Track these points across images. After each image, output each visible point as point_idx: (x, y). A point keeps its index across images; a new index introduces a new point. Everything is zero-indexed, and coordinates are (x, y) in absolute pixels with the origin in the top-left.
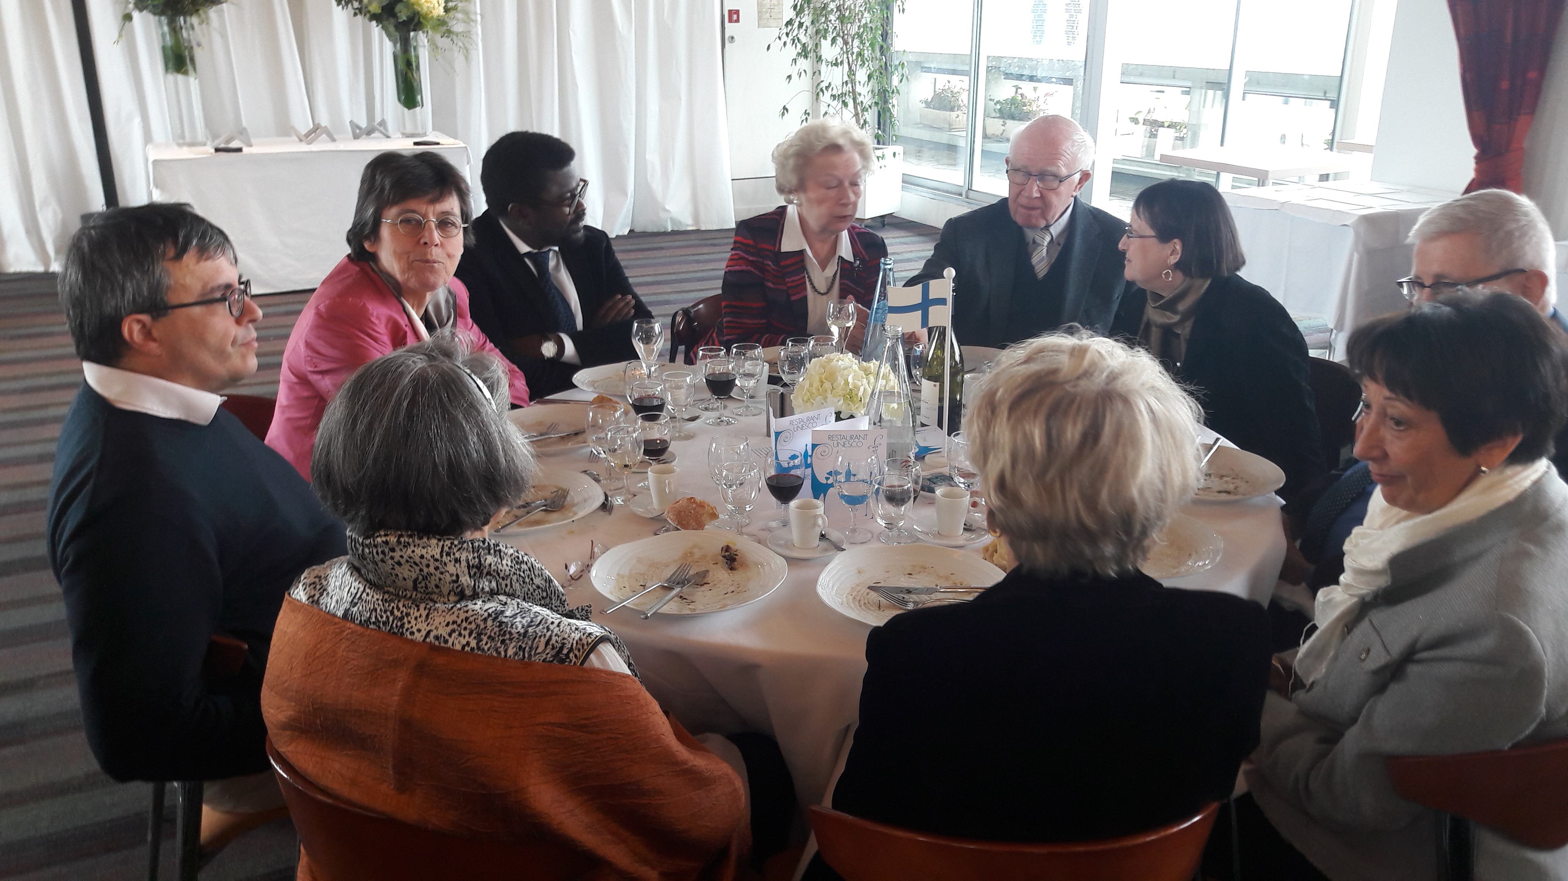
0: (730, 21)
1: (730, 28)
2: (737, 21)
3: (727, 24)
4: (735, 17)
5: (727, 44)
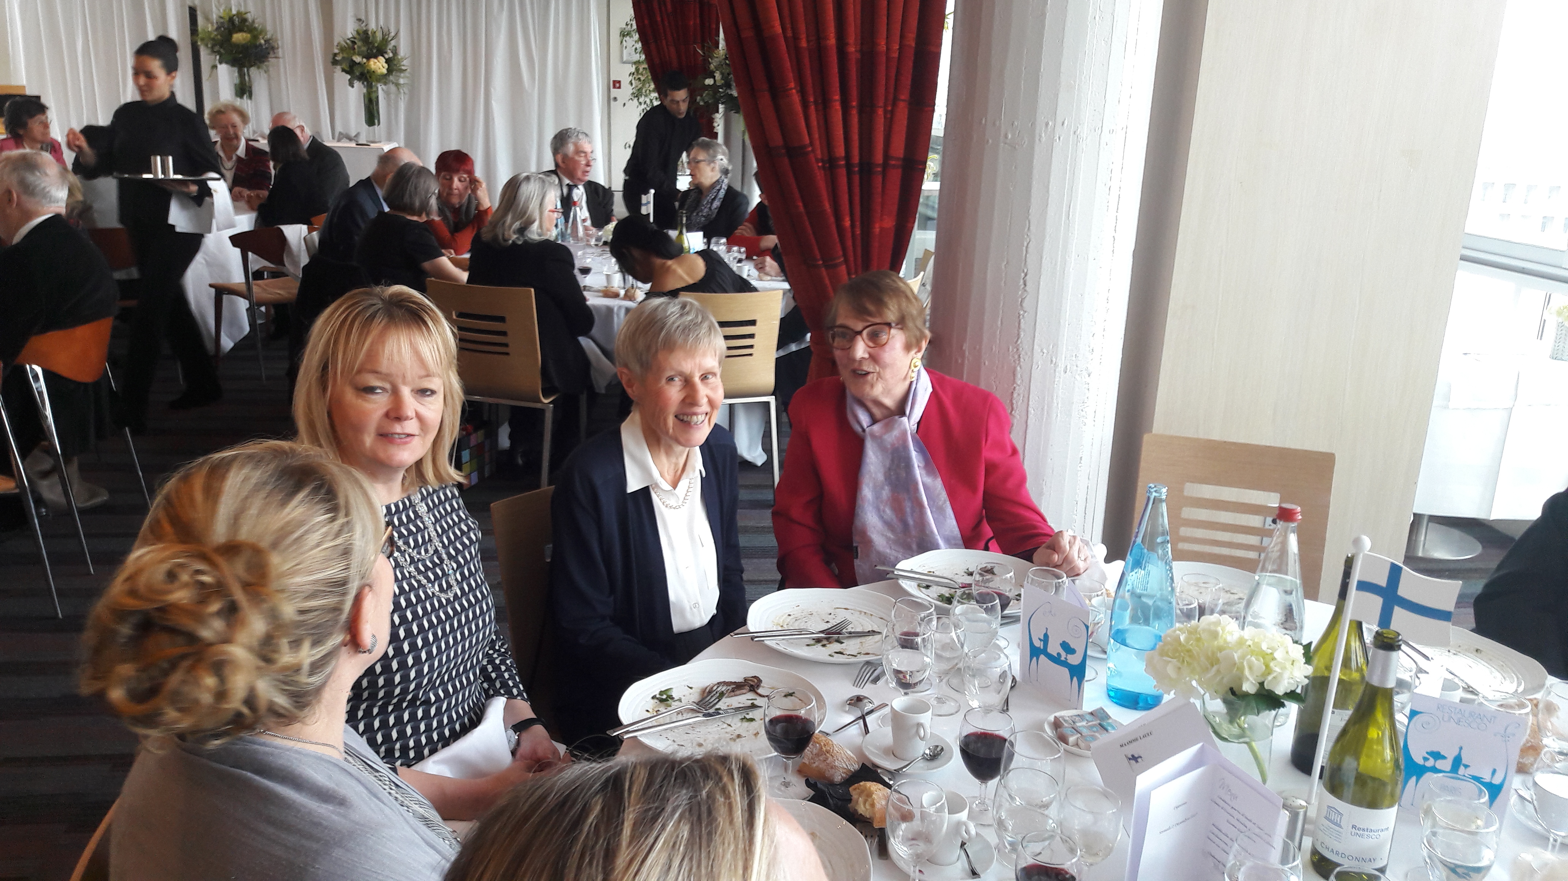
0: (614, 87)
1: (614, 92)
2: (619, 87)
3: (612, 89)
5: (612, 103)
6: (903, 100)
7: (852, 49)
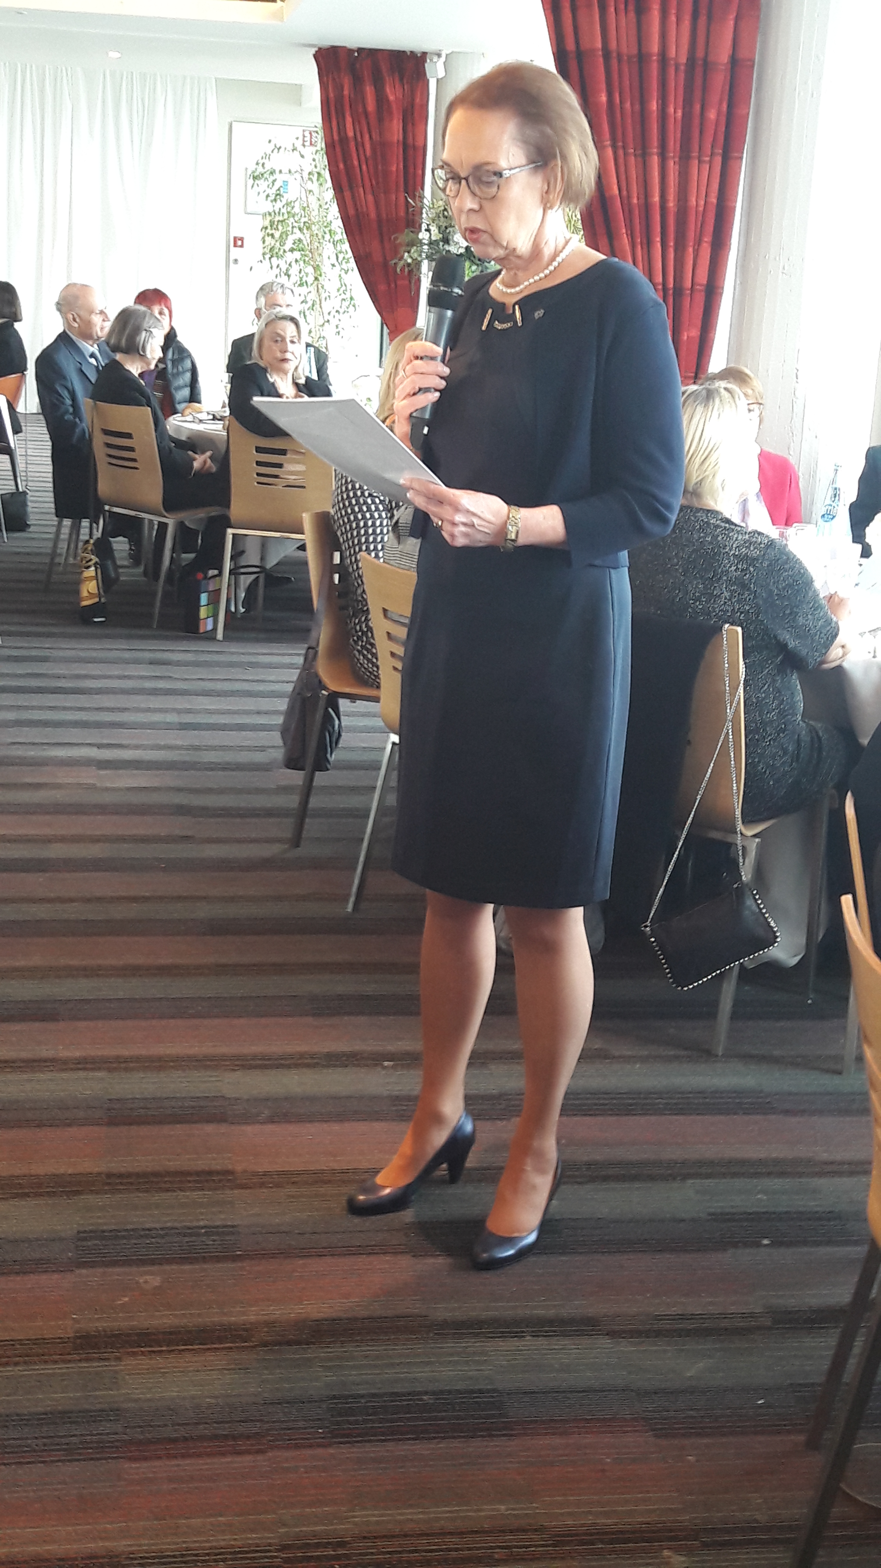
0: (235, 245)
1: (235, 252)
2: (242, 246)
3: (232, 249)
4: (239, 243)
5: (232, 266)
6: (706, 242)
7: (671, 204)
